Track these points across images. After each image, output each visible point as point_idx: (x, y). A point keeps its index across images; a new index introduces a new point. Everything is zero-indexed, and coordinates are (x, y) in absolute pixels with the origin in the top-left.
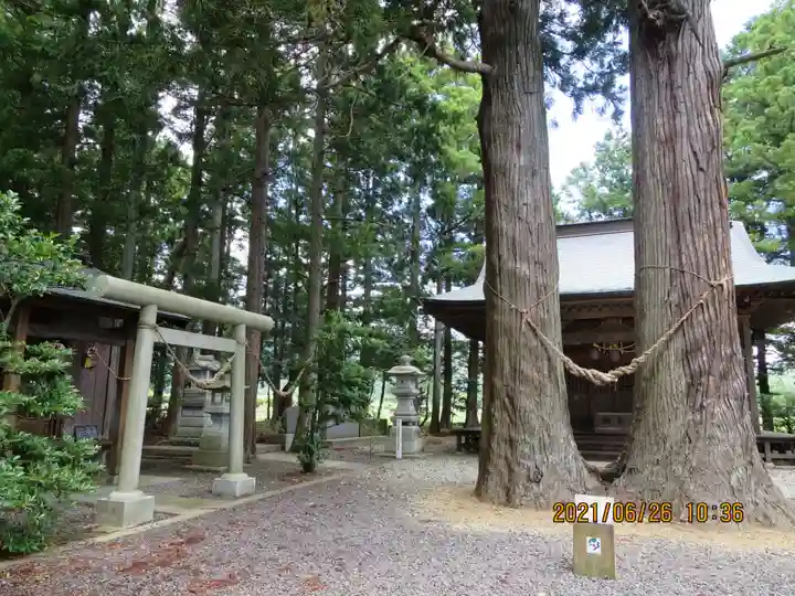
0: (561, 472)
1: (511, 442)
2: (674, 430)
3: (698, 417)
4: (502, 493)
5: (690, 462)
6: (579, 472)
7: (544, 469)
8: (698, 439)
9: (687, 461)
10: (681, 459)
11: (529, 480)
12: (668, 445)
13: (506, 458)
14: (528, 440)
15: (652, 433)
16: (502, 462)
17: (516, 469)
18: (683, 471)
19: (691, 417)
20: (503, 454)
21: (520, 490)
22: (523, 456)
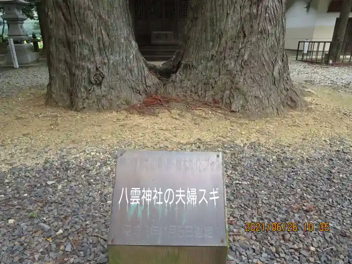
0: (123, 73)
1: (69, 45)
2: (230, 25)
3: (255, 11)
4: (66, 96)
5: (243, 56)
6: (140, 70)
7: (105, 71)
8: (251, 33)
9: (239, 55)
10: (234, 53)
11: (90, 82)
12: (223, 40)
13: (66, 62)
14: (87, 41)
15: (209, 29)
16: (62, 66)
17: (77, 72)
18: (235, 65)
19: (248, 11)
20: (63, 58)
21: (82, 93)
22: (83, 58)
